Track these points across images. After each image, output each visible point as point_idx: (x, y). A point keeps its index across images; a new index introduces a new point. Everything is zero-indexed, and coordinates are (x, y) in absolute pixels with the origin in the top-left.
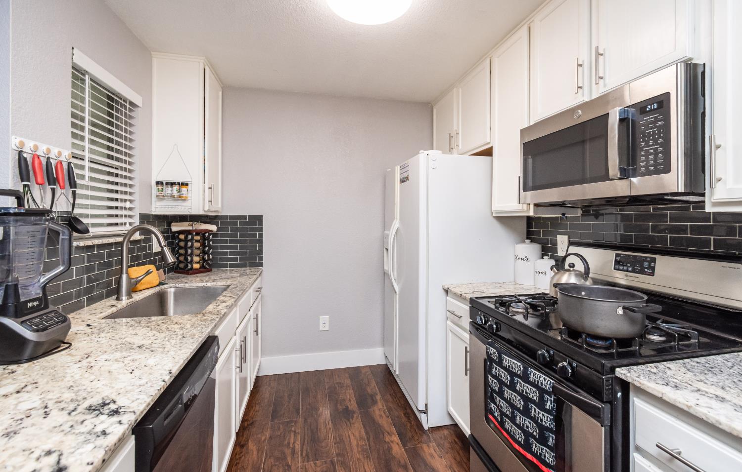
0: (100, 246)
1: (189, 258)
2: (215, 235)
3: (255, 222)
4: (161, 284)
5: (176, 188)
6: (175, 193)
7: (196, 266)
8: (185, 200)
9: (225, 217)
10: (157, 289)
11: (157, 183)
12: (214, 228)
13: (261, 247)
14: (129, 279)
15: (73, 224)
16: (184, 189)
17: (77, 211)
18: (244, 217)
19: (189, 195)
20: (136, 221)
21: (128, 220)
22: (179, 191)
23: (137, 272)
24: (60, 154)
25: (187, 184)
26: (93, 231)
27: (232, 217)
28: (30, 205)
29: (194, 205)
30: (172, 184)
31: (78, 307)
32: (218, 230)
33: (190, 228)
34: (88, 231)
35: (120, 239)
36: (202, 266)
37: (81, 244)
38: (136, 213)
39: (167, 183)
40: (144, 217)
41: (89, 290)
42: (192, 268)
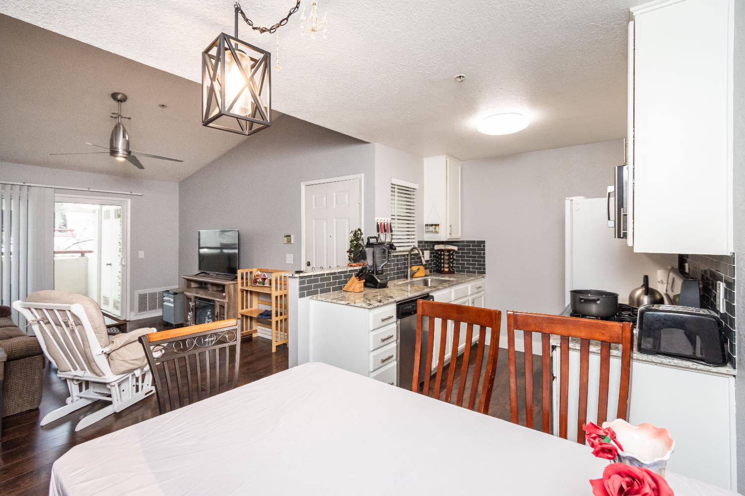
0: (401, 256)
1: (442, 265)
2: (457, 252)
3: (481, 244)
4: (426, 276)
5: (434, 227)
6: (433, 230)
7: (446, 270)
8: (438, 233)
9: (463, 242)
10: (424, 278)
11: (426, 225)
12: (456, 248)
13: (484, 261)
14: (411, 271)
15: (392, 247)
16: (437, 228)
17: (393, 241)
18: (474, 242)
19: (440, 231)
20: (416, 245)
21: (412, 244)
22: (435, 229)
23: (415, 268)
24: (381, 220)
25: (438, 225)
26: (398, 249)
27: (468, 242)
28: (379, 241)
29: (443, 236)
30: (432, 225)
31: (393, 279)
32: (459, 249)
33: (444, 248)
34: (396, 249)
35: (408, 253)
36: (449, 270)
37: (394, 254)
38: (416, 241)
39: (430, 225)
40: (420, 242)
41: (397, 273)
42: (444, 271)
